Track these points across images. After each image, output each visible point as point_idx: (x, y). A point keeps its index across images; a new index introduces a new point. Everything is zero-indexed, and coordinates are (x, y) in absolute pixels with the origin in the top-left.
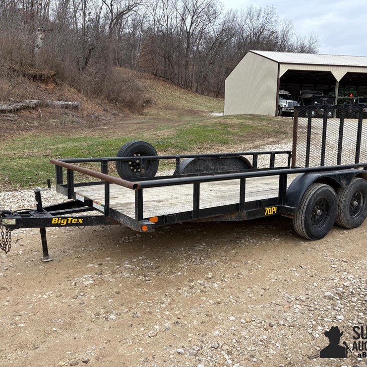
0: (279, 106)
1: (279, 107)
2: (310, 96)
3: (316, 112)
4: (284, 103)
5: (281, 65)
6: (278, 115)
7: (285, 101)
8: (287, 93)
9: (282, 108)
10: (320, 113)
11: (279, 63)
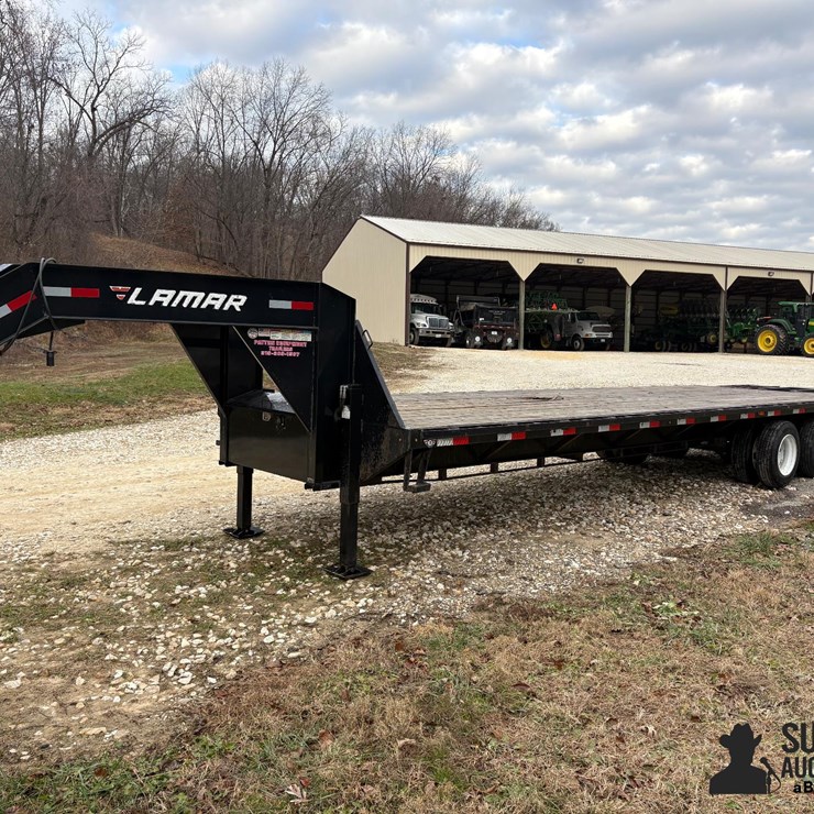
0: (412, 325)
1: (411, 328)
2: (471, 306)
3: (484, 339)
4: (422, 320)
5: (411, 247)
6: (412, 343)
7: (424, 315)
8: (432, 301)
9: (418, 329)
10: (491, 340)
11: (409, 244)
